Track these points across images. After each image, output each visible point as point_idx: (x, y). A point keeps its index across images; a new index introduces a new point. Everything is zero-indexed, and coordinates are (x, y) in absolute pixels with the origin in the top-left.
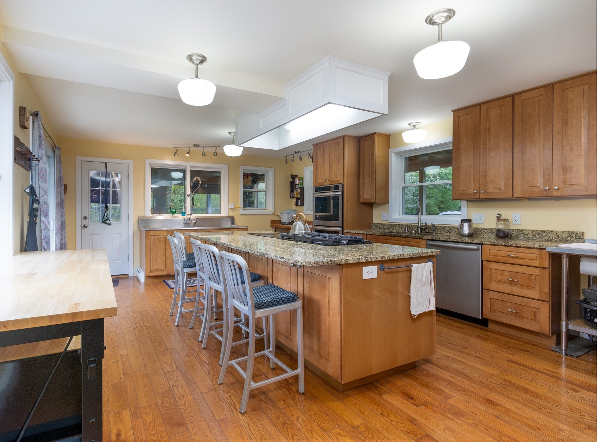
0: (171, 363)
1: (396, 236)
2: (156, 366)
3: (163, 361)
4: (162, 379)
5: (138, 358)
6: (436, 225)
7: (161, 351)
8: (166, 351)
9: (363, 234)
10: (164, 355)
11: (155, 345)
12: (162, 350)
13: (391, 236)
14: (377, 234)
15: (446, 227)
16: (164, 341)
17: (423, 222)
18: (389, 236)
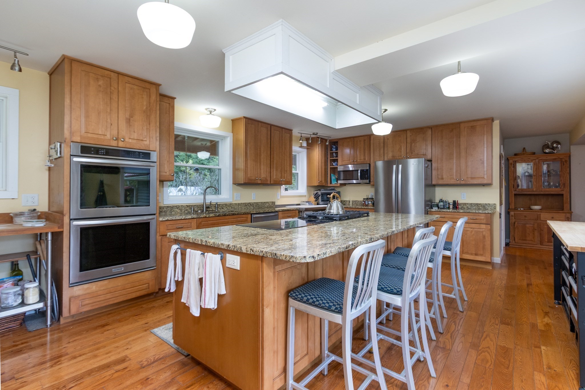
0: (486, 338)
1: (230, 215)
2: (503, 342)
3: (493, 343)
4: (504, 332)
5: (521, 360)
6: (218, 203)
7: (489, 353)
8: (481, 351)
9: (193, 218)
10: (487, 348)
11: (491, 363)
12: (486, 353)
13: (225, 216)
14: (210, 216)
15: (221, 204)
16: (475, 363)
17: (208, 201)
18: (224, 216)
